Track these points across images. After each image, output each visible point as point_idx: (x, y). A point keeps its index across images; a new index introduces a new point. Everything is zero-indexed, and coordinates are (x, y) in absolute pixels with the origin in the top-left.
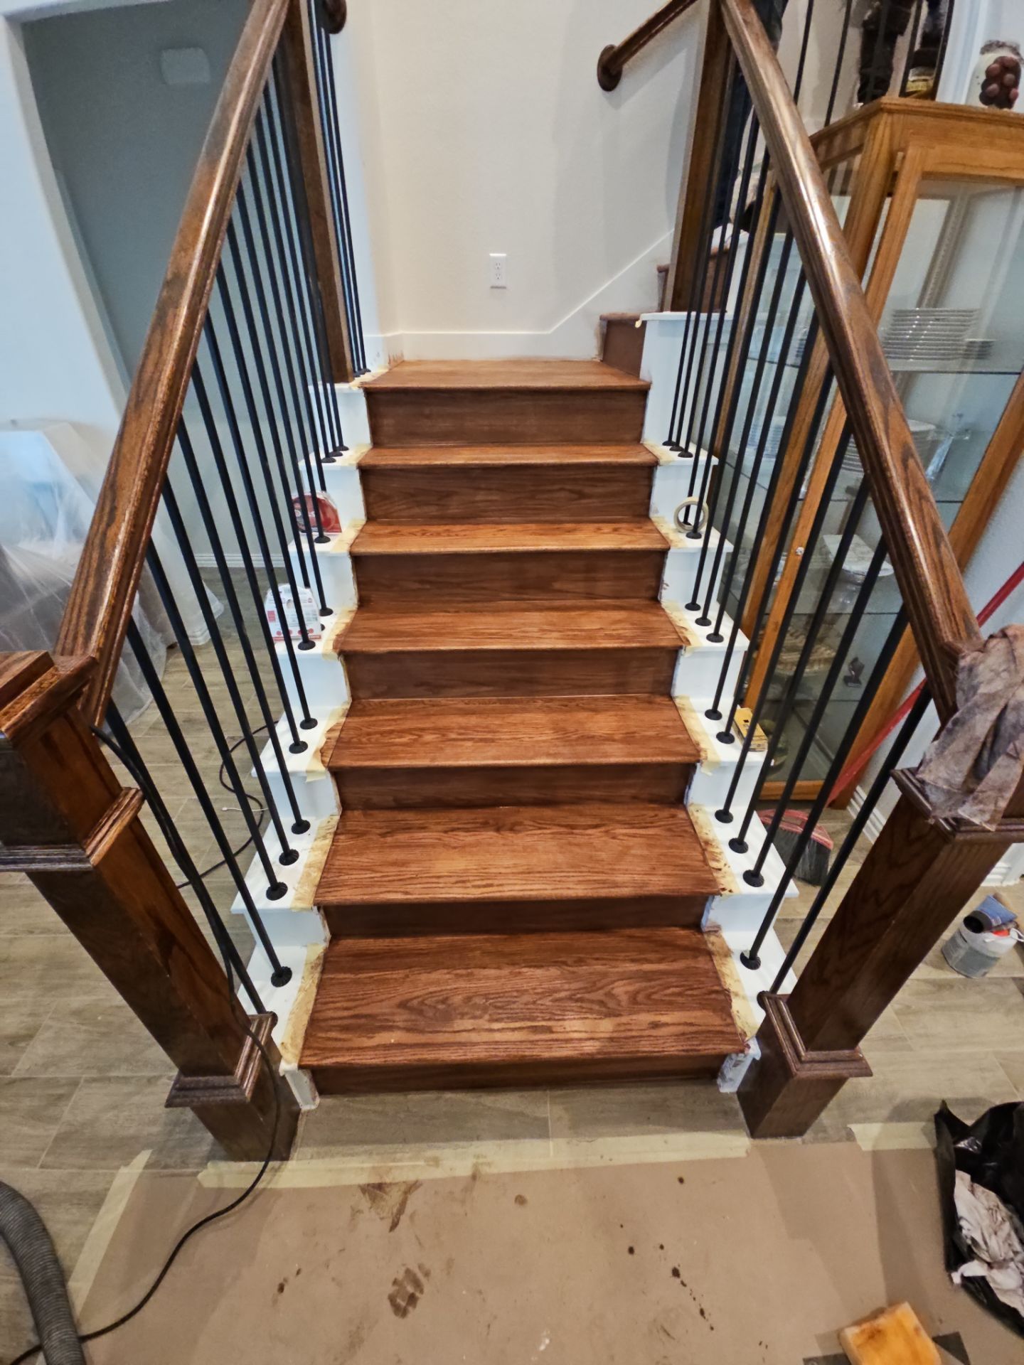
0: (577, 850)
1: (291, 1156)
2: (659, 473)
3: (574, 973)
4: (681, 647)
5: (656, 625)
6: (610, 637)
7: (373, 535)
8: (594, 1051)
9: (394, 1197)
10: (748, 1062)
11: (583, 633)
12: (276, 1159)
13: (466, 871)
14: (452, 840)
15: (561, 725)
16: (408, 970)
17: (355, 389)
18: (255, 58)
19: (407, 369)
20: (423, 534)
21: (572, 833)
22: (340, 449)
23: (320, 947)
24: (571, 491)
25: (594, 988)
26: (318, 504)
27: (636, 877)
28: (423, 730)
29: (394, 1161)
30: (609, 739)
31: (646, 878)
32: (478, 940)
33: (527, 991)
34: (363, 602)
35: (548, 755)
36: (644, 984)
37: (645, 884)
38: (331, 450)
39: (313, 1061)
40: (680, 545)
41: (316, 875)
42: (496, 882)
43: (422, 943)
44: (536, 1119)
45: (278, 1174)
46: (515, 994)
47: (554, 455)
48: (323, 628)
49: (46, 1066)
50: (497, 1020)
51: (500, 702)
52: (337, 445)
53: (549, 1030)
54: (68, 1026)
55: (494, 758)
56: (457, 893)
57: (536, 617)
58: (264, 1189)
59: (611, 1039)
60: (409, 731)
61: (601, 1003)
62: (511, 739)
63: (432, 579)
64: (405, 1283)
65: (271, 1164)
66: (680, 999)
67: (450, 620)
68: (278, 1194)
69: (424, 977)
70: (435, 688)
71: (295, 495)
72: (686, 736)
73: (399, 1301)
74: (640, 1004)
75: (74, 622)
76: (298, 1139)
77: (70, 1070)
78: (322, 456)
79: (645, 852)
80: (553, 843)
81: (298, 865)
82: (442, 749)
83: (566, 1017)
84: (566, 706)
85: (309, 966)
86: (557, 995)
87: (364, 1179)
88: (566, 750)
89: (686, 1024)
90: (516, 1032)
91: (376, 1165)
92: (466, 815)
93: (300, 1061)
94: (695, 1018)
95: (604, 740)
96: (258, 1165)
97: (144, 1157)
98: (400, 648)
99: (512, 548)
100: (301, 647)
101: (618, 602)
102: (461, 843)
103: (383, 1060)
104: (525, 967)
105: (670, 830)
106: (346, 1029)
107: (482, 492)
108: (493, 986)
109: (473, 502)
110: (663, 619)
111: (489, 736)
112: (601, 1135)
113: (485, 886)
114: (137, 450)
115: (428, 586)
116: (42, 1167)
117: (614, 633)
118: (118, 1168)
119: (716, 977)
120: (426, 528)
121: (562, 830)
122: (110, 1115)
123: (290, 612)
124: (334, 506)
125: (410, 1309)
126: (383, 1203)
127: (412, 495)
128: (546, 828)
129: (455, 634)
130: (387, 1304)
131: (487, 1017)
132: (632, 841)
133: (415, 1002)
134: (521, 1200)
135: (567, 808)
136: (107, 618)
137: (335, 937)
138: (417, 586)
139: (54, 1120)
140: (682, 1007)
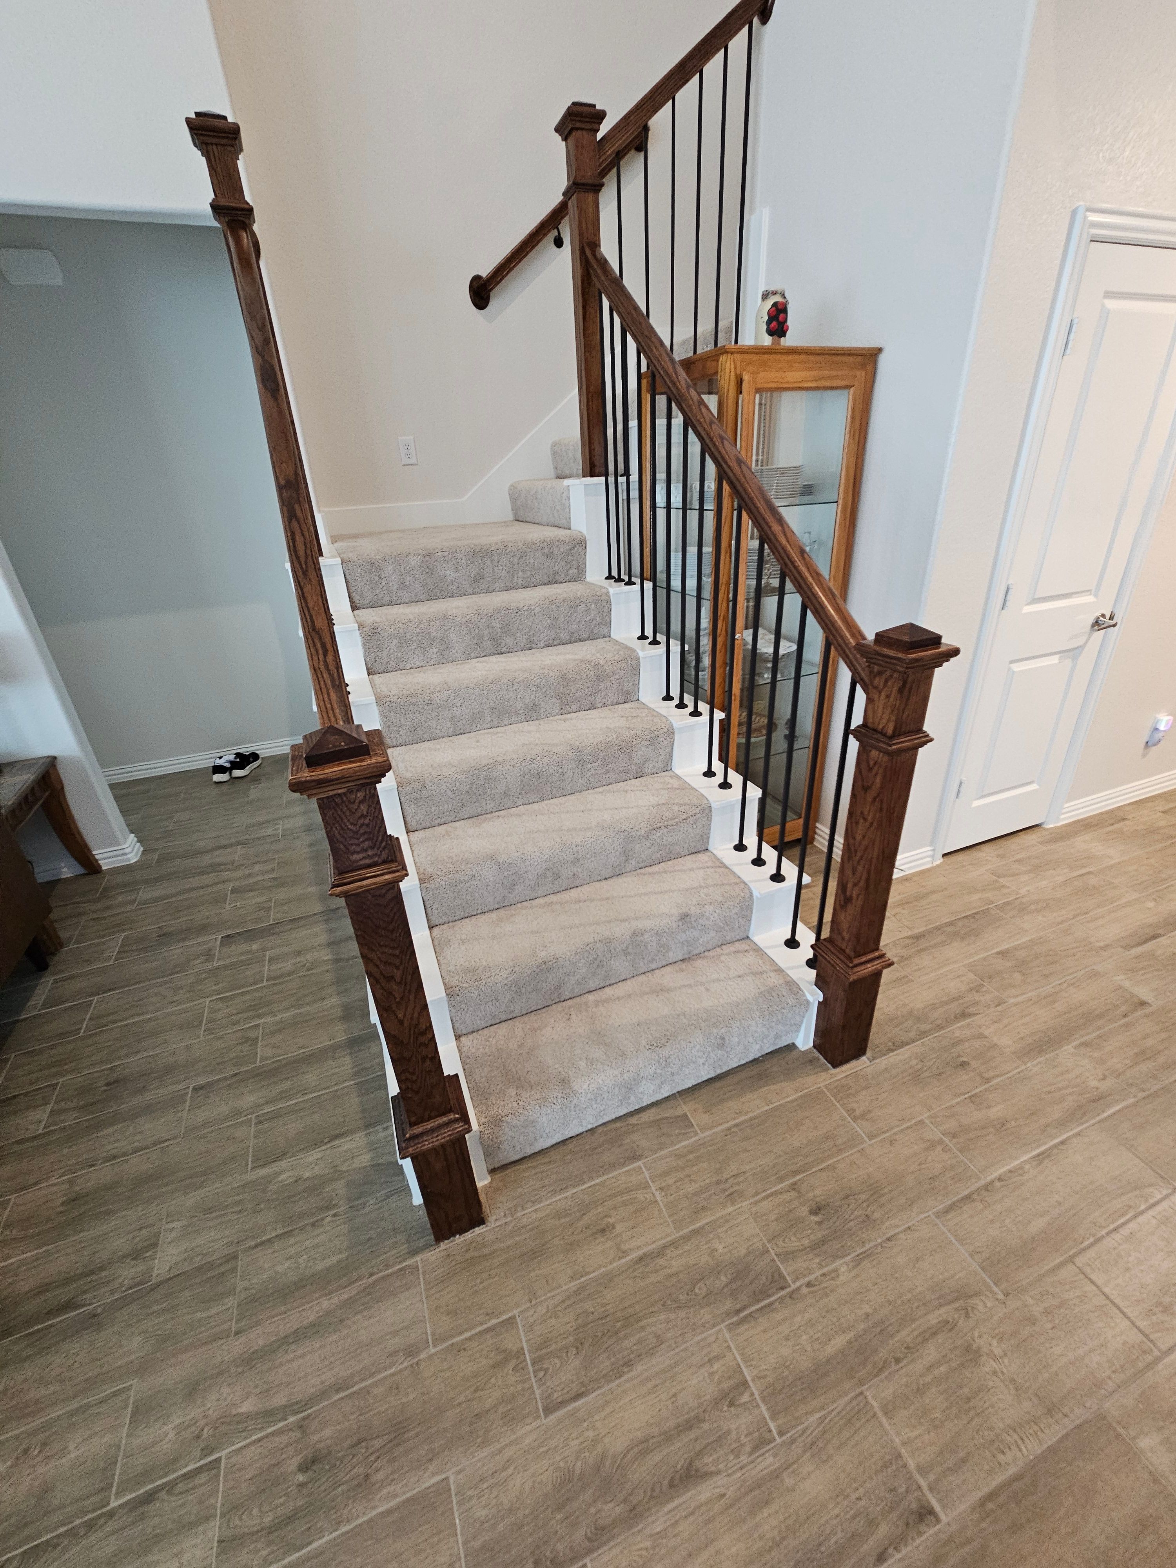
1: (486, 1220)
44: (678, 1117)
49: (189, 1259)
77: (220, 1251)
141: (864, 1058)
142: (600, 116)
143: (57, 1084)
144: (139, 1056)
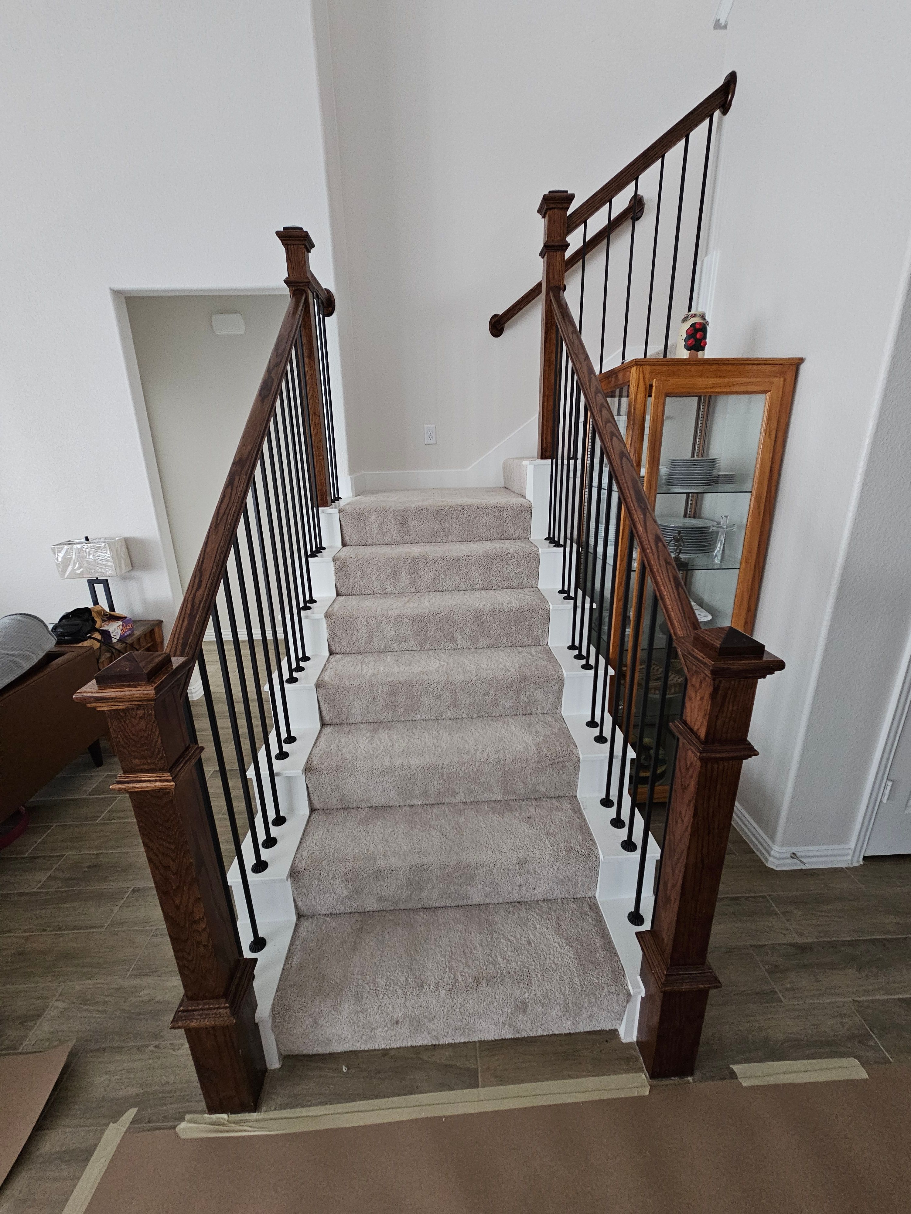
1: (260, 1108)
10: (638, 1005)
12: (245, 1111)
22: (320, 549)
38: (314, 548)
44: (468, 1070)
52: (318, 546)
75: (175, 642)
76: (264, 1094)
78: (309, 553)
81: (276, 850)
97: (132, 1113)
118: (107, 1125)
136: (193, 641)
141: (690, 1078)
142: (572, 197)
143: (62, 856)
144: (119, 850)
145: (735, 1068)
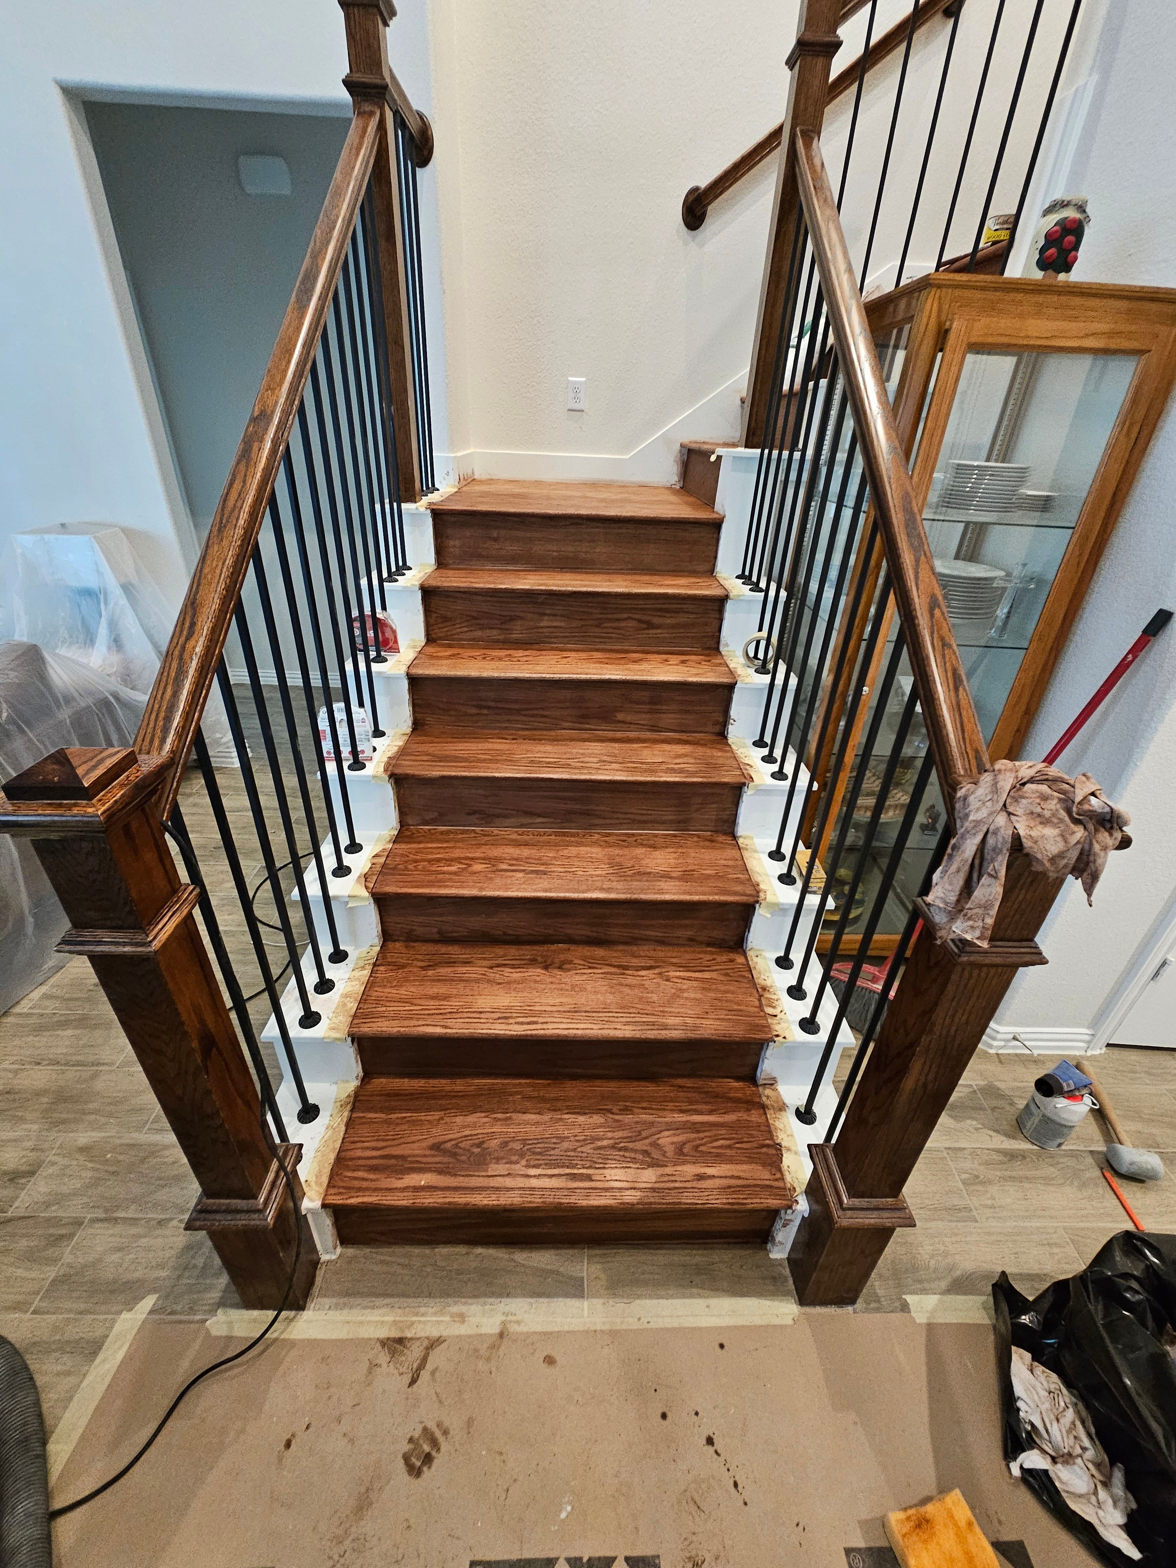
0: (627, 990)
1: (307, 1305)
2: (729, 606)
3: (618, 1121)
4: (744, 784)
5: (720, 761)
6: (673, 771)
7: (432, 657)
8: (635, 1201)
9: (415, 1353)
10: (797, 1222)
11: (644, 766)
12: (290, 1308)
13: (509, 1007)
14: (498, 976)
15: (618, 859)
16: (442, 1113)
17: (422, 509)
18: (345, 206)
19: (478, 488)
20: (484, 658)
21: (624, 974)
22: (403, 568)
23: (353, 1085)
24: (639, 621)
25: (639, 1137)
26: (377, 623)
27: (688, 1020)
28: (472, 859)
29: (417, 1314)
30: (666, 876)
31: (698, 1021)
32: (520, 1084)
33: (568, 1137)
34: (417, 725)
35: (602, 889)
36: (694, 1135)
37: (696, 1027)
38: (393, 569)
39: (337, 1200)
40: (747, 680)
41: (353, 1006)
42: (541, 1020)
43: (459, 1085)
44: (571, 1278)
45: (293, 1324)
46: (554, 1140)
47: (625, 583)
48: (375, 749)
49: (47, 1205)
50: (534, 1166)
51: (556, 834)
52: (401, 564)
53: (589, 1178)
54: (75, 1163)
55: (545, 891)
56: (500, 1029)
57: (596, 748)
58: (276, 1340)
59: (653, 1190)
60: (458, 860)
61: (646, 1153)
62: (566, 872)
63: (492, 704)
64: (421, 1442)
65: (284, 1314)
66: (729, 1152)
67: (507, 747)
68: (292, 1344)
69: (459, 1120)
70: (488, 818)
71: (355, 613)
72: (747, 876)
73: (413, 1460)
74: (686, 1155)
75: (151, 725)
76: (315, 1290)
77: (73, 1209)
78: (385, 575)
79: (699, 996)
80: (603, 983)
81: (333, 996)
82: (491, 879)
83: (607, 1166)
84: (624, 841)
85: (339, 1104)
86: (599, 1144)
87: (383, 1333)
88: (619, 886)
89: (732, 1177)
90: (553, 1179)
91: (397, 1319)
92: (513, 951)
93: (324, 1200)
94: (744, 1171)
95: (661, 877)
96: (271, 1314)
97: (149, 1302)
98: (454, 774)
99: (574, 676)
100: (350, 768)
101: (684, 736)
102: (506, 979)
103: (411, 1201)
104: (567, 1113)
105: (727, 975)
106: (373, 1169)
107: (546, 618)
108: (533, 1131)
109: (538, 628)
110: (729, 754)
111: (542, 868)
112: (639, 1297)
113: (528, 1023)
114: (218, 572)
115: (485, 712)
116: (34, 1312)
117: (676, 766)
118: (120, 1313)
119: (768, 1131)
120: (487, 652)
121: (613, 970)
122: (116, 1257)
123: (343, 731)
124: (394, 627)
125: (425, 1469)
126: (403, 1358)
127: (475, 618)
128: (596, 968)
129: (511, 761)
130: (401, 1463)
131: (524, 1162)
132: (687, 984)
133: (449, 1145)
134: (550, 1360)
135: (621, 947)
136: (181, 724)
137: (368, 1075)
138: (473, 711)
139: (55, 1261)
140: (730, 1161)
141: (850, 1309)
145: (909, 1298)
